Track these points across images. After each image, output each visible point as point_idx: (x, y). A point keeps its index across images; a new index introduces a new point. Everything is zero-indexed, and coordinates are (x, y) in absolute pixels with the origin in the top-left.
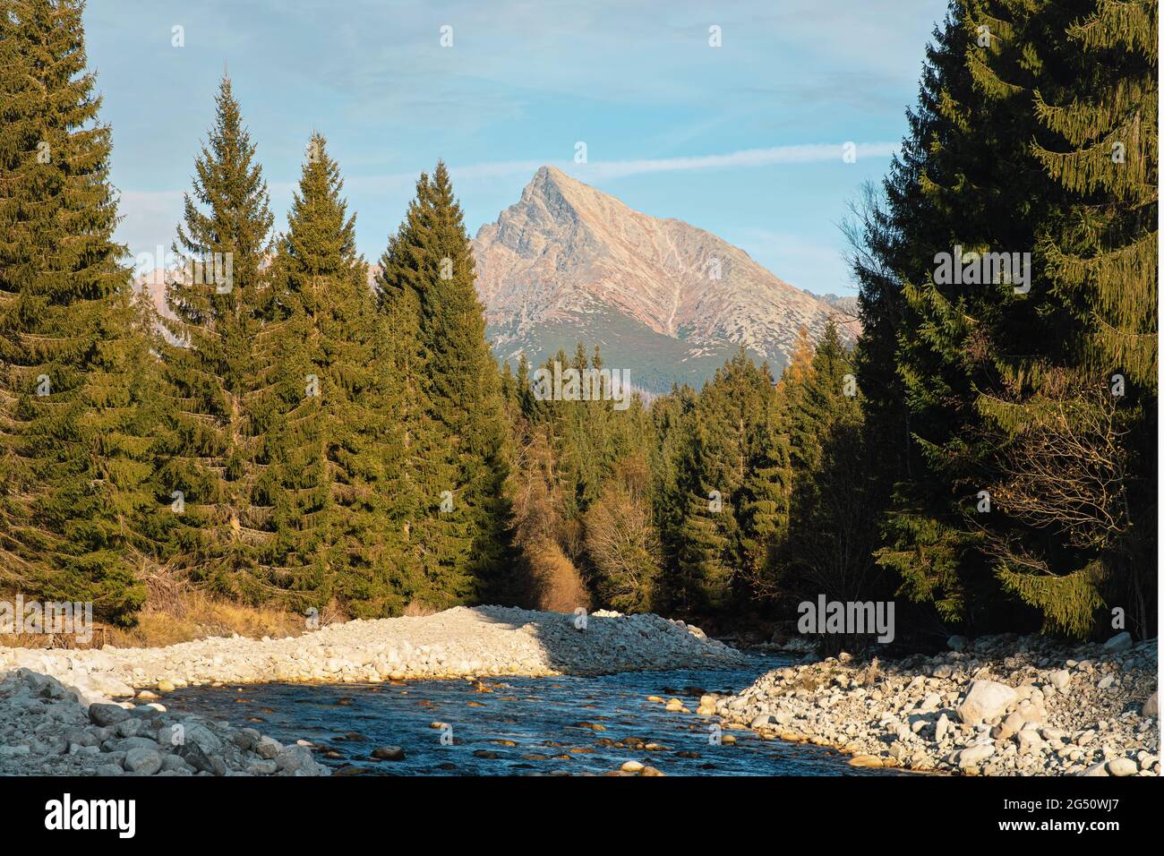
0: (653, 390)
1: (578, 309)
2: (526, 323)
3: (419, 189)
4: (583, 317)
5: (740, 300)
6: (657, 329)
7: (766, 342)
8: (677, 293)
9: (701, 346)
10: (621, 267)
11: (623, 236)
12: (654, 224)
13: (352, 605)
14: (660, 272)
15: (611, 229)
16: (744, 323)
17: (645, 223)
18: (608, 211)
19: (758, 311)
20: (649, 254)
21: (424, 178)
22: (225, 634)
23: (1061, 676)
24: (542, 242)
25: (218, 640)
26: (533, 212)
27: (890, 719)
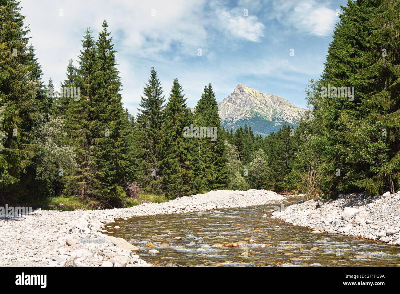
0: (266, 134)
1: (248, 116)
2: (235, 121)
3: (204, 90)
4: (249, 118)
5: (287, 111)
6: (267, 119)
7: (293, 121)
8: (271, 111)
9: (278, 123)
10: (258, 106)
11: (258, 98)
12: (266, 95)
13: (186, 193)
14: (267, 107)
15: (255, 97)
16: (288, 117)
17: (264, 95)
18: (254, 93)
19: (291, 114)
20: (264, 102)
21: (206, 87)
22: (148, 202)
23: (371, 205)
24: (239, 101)
25: (146, 204)
26: (237, 94)
27: (323, 219)
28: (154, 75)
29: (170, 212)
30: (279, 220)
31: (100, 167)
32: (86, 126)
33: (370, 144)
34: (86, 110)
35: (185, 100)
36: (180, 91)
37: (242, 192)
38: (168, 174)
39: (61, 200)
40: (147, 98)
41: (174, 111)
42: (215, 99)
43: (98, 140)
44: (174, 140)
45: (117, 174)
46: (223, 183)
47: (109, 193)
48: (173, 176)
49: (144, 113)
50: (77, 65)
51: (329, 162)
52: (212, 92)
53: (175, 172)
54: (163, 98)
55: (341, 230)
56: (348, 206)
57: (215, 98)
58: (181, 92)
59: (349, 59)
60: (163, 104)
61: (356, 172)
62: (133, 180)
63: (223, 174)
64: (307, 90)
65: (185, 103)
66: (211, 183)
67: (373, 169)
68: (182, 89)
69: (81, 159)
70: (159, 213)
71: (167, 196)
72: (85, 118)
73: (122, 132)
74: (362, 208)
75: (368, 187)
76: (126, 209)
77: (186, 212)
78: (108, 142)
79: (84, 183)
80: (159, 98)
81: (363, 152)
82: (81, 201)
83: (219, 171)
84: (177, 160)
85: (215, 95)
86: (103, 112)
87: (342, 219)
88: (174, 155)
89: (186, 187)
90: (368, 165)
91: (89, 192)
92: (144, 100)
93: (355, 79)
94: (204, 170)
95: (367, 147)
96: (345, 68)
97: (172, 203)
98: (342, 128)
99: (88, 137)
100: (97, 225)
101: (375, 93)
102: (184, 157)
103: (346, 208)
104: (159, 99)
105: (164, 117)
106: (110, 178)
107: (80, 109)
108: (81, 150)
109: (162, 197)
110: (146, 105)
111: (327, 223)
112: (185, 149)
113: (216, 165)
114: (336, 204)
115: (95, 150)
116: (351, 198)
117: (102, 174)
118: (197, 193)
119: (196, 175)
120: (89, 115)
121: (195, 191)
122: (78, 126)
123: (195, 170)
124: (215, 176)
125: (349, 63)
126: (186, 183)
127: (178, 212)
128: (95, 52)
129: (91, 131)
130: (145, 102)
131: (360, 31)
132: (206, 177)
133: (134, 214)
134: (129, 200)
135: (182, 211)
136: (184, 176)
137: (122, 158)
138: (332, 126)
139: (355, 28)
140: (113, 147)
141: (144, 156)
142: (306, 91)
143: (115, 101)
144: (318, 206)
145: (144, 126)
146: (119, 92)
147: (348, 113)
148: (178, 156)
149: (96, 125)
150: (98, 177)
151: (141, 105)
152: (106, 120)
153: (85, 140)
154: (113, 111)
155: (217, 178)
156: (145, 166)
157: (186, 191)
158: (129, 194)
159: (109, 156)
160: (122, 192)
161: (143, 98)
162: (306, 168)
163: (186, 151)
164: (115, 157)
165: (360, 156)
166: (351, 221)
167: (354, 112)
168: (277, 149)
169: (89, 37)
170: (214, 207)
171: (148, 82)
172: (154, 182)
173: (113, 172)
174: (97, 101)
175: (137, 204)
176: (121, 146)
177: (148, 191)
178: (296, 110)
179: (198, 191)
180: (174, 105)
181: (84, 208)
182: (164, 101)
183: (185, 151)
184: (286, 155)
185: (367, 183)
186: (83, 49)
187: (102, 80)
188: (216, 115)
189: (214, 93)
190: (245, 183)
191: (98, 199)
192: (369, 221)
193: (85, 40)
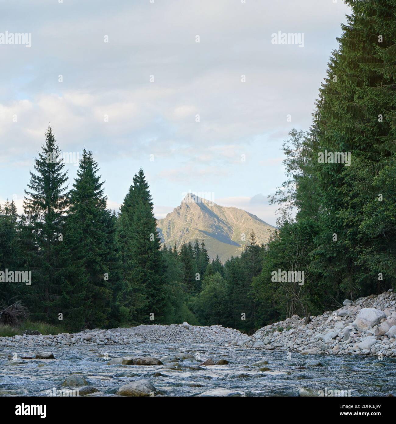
3: (134, 179)
21: (136, 175)
28: (51, 141)
35: (101, 184)
36: (94, 170)
40: (40, 175)
42: (149, 192)
49: (34, 197)
52: (144, 181)
54: (65, 175)
55: (355, 347)
57: (148, 190)
58: (95, 172)
63: (159, 300)
64: (286, 147)
65: (101, 189)
68: (97, 168)
80: (58, 174)
85: (148, 185)
92: (34, 178)
104: (59, 177)
110: (38, 186)
111: (327, 339)
113: (150, 288)
130: (37, 181)
132: (133, 305)
142: (285, 149)
151: (30, 186)
161: (33, 175)
163: (100, 259)
166: (373, 331)
182: (66, 179)
189: (147, 183)
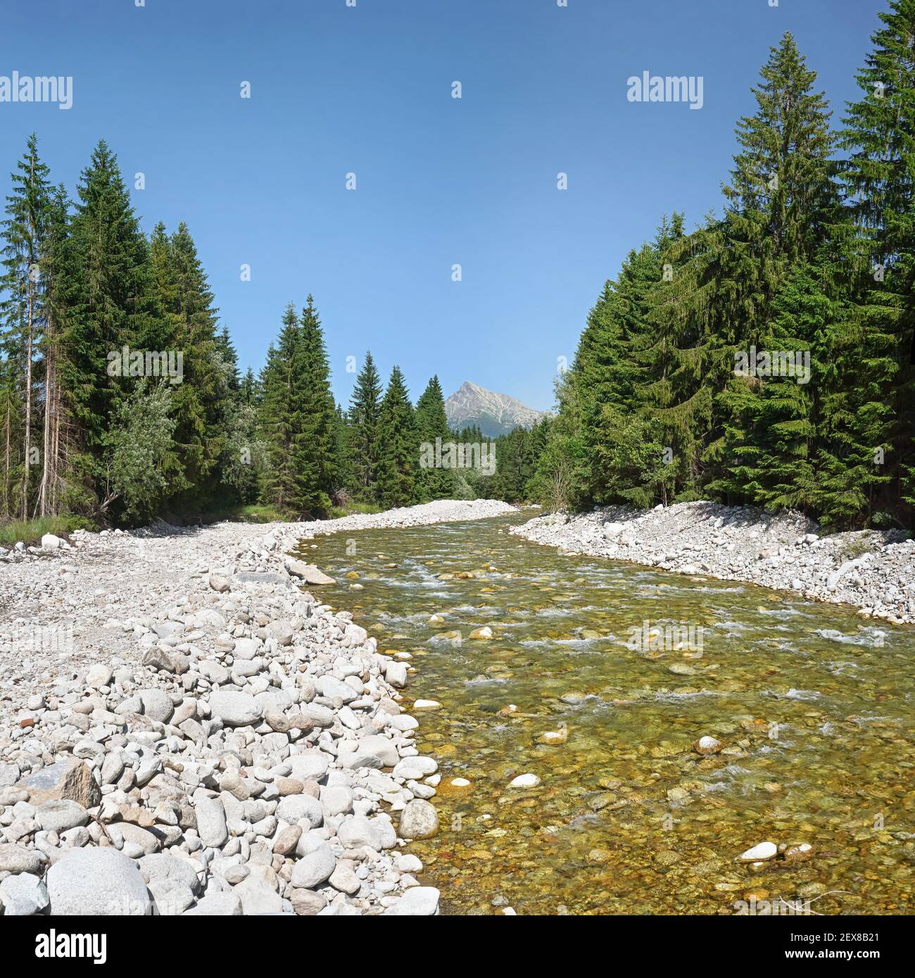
1: (474, 416)
4: (476, 418)
8: (501, 412)
9: (508, 425)
10: (486, 406)
11: (487, 398)
12: (495, 395)
14: (497, 407)
15: (484, 396)
17: (493, 395)
18: (483, 392)
20: (494, 402)
21: (431, 378)
22: (358, 513)
23: (640, 520)
24: (465, 400)
25: (355, 516)
26: (463, 392)
27: (577, 537)
28: (370, 361)
29: (383, 526)
30: (520, 537)
31: (300, 471)
32: (286, 420)
33: (643, 445)
34: (287, 400)
35: (406, 392)
36: (401, 380)
37: (470, 502)
38: (384, 480)
39: (253, 510)
40: (361, 387)
41: (392, 404)
43: (299, 436)
44: (392, 438)
45: (322, 478)
46: (448, 491)
47: (311, 501)
48: (390, 482)
49: (356, 405)
50: (277, 347)
51: (585, 466)
52: (438, 385)
53: (391, 477)
54: (380, 387)
55: (604, 551)
56: (609, 521)
57: (441, 391)
58: (402, 382)
59: (617, 342)
60: (380, 395)
61: (621, 479)
62: (342, 486)
63: (447, 481)
65: (406, 395)
66: (433, 491)
67: (644, 476)
68: (404, 379)
69: (278, 461)
70: (370, 526)
71: (381, 505)
72: (284, 409)
73: (330, 427)
74: (628, 524)
75: (638, 498)
76: (331, 521)
77: (403, 526)
78: (311, 439)
79: (281, 488)
80: (375, 387)
81: (634, 455)
82: (278, 511)
83: (443, 477)
84: (394, 461)
85: (441, 388)
86: (306, 401)
87: (605, 537)
88: (391, 456)
89: (405, 496)
90: (637, 471)
91: (287, 499)
92: (357, 390)
93: (624, 365)
94: (426, 477)
95: (638, 448)
96: (611, 353)
97: (386, 514)
98: (606, 425)
99: (287, 432)
100: (289, 543)
101: (651, 383)
102: (404, 459)
103: (607, 523)
104: (376, 389)
105: (381, 410)
106: (312, 483)
107: (279, 398)
108: (280, 450)
109: (376, 506)
110: (359, 396)
111: (584, 542)
112: (405, 449)
114: (593, 518)
115: (295, 449)
116: (611, 510)
117: (302, 478)
118: (418, 503)
119: (417, 482)
120: (290, 405)
121: (415, 501)
122: (276, 419)
123: (416, 477)
124: (439, 483)
125: (615, 347)
126: (405, 491)
127: (393, 526)
128: (298, 329)
129: (292, 424)
130: (359, 392)
131: (632, 309)
132: (428, 485)
133: (340, 528)
134: (336, 510)
135: (399, 525)
136: (403, 482)
137: (329, 459)
138: (590, 422)
139: (625, 306)
140: (318, 445)
141: (357, 457)
142: (554, 382)
143: (322, 389)
144: (568, 521)
145: (357, 421)
146: (327, 380)
147: (613, 407)
148: (396, 457)
149: (298, 417)
150: (298, 482)
151: (353, 397)
152: (310, 412)
153: (284, 437)
154: (319, 401)
155: (441, 486)
156: (356, 469)
157: (405, 501)
158: (337, 503)
159: (312, 456)
160: (327, 500)
161: (356, 388)
162: (552, 474)
164: (321, 457)
165: (629, 460)
166: (617, 540)
167: (620, 406)
168: (509, 452)
169: (291, 312)
170: (437, 520)
171: (362, 369)
172: (366, 488)
173: (316, 476)
174: (299, 388)
175: (345, 516)
176: (328, 443)
177: (359, 500)
178: (528, 411)
179: (419, 502)
180: (393, 397)
181: (279, 520)
182: (381, 391)
183: (405, 452)
184: (519, 460)
185: (636, 493)
186: (284, 327)
187: (307, 363)
188: (441, 412)
190: (472, 493)
191: (298, 508)
192: (639, 541)
193: (286, 316)
